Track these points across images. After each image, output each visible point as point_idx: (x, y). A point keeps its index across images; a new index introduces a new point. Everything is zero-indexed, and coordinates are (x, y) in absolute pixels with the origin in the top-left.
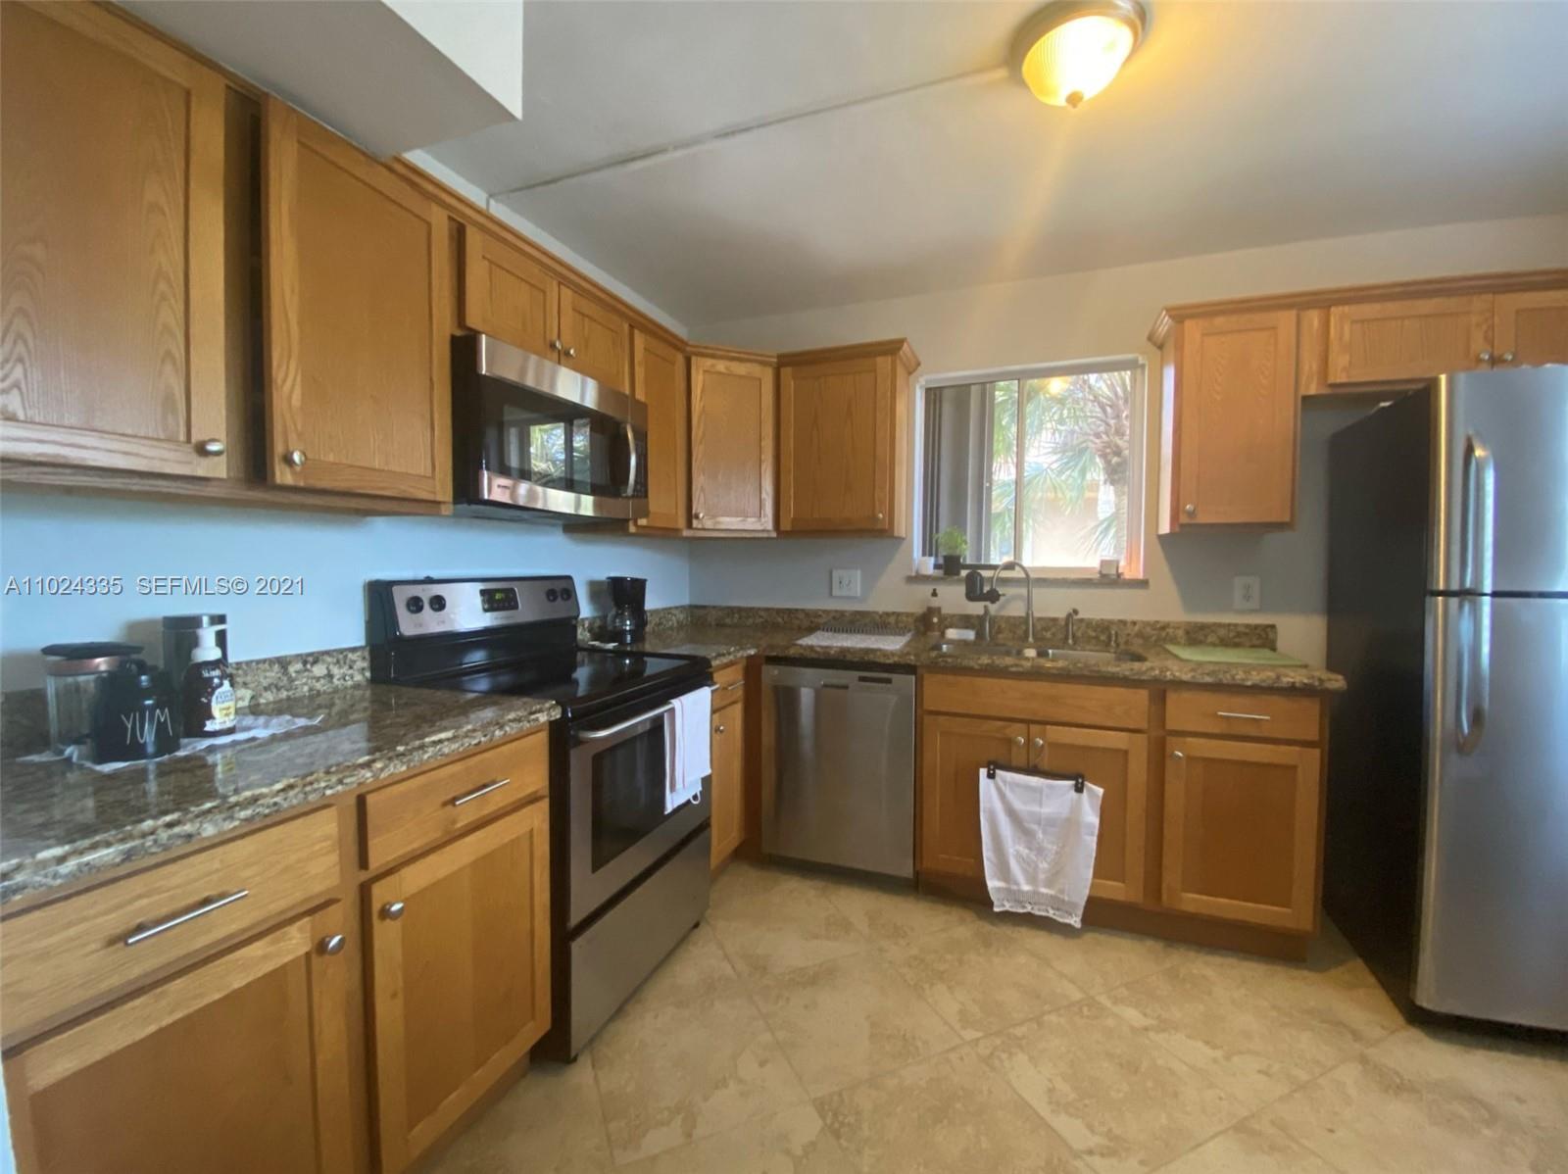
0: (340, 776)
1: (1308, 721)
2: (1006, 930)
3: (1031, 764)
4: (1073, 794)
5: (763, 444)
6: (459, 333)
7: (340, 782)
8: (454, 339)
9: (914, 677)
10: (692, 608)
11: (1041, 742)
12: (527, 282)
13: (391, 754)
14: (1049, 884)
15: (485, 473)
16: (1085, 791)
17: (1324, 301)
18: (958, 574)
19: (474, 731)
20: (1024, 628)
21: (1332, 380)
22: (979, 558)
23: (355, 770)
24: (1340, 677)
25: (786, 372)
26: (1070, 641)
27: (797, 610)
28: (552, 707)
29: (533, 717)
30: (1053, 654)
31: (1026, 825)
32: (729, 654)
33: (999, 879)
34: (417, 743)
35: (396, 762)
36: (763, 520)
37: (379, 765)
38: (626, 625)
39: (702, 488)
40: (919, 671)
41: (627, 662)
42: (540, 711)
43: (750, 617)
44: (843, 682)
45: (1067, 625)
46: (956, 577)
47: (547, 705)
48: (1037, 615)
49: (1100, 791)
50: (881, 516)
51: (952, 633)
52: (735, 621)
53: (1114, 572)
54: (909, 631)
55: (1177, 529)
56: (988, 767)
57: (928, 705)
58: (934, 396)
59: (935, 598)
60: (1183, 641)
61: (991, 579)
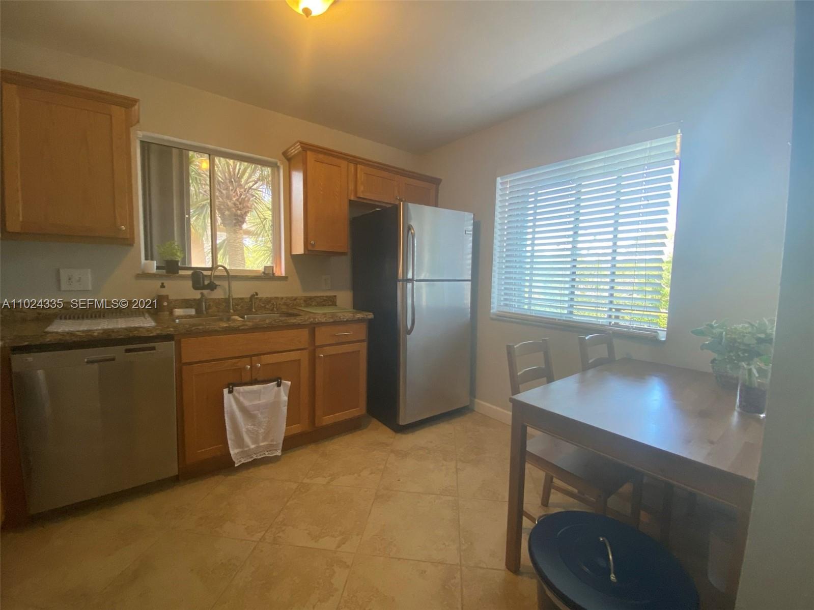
1: (361, 332)
2: (245, 474)
3: (253, 378)
4: (276, 388)
9: (173, 342)
11: (259, 365)
14: (265, 439)
16: (282, 385)
17: (355, 160)
18: (178, 273)
20: (227, 304)
21: (358, 195)
22: (186, 263)
24: (371, 313)
26: (254, 310)
31: (251, 413)
33: (238, 448)
40: (178, 337)
44: (108, 355)
45: (251, 301)
46: (177, 275)
48: (234, 297)
49: (289, 383)
50: (123, 228)
51: (178, 312)
53: (271, 273)
55: (307, 253)
56: (228, 387)
57: (184, 361)
59: (163, 289)
60: (303, 305)
61: (210, 277)
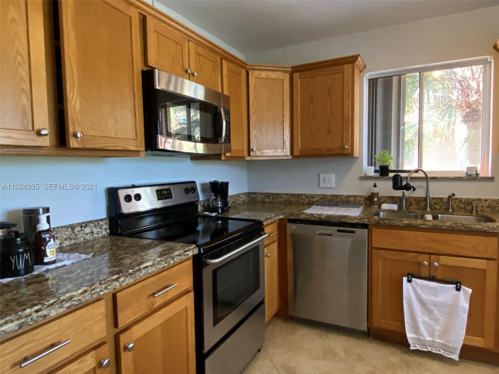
0: (106, 285)
3: (430, 275)
4: (455, 291)
5: (284, 112)
6: (145, 69)
7: (106, 288)
8: (143, 71)
9: (367, 230)
10: (249, 194)
11: (437, 264)
12: (174, 41)
13: (127, 274)
14: (441, 337)
15: (159, 136)
16: (461, 290)
18: (387, 175)
19: (161, 261)
20: (424, 203)
22: (398, 166)
23: (112, 282)
25: (296, 75)
26: (450, 210)
27: (301, 194)
28: (194, 248)
29: (186, 253)
30: (441, 217)
31: (428, 306)
32: (271, 218)
33: (414, 333)
34: (137, 268)
35: (129, 278)
36: (285, 150)
37: (122, 279)
38: (219, 204)
39: (255, 136)
40: (369, 227)
41: (220, 222)
42: (189, 250)
43: (278, 198)
44: (329, 232)
45: (448, 201)
46: (387, 177)
47: (192, 247)
48: (431, 196)
49: (470, 290)
50: (347, 147)
51: (385, 206)
52: (271, 200)
53: (474, 173)
54: (362, 205)
56: (407, 276)
57: (375, 245)
58: (373, 83)
59: (375, 188)
61: (406, 178)
